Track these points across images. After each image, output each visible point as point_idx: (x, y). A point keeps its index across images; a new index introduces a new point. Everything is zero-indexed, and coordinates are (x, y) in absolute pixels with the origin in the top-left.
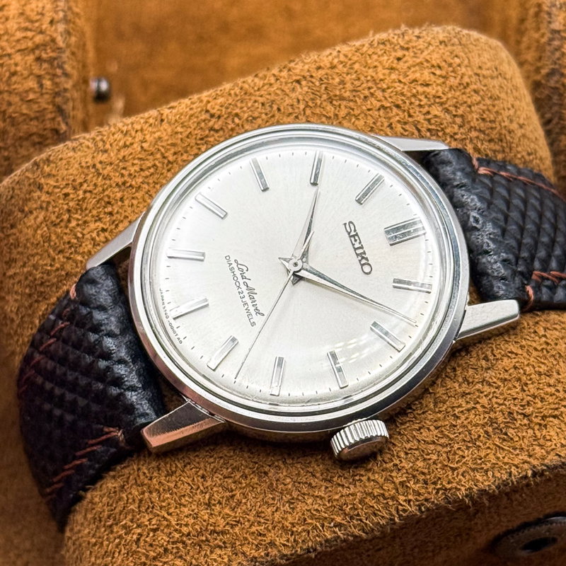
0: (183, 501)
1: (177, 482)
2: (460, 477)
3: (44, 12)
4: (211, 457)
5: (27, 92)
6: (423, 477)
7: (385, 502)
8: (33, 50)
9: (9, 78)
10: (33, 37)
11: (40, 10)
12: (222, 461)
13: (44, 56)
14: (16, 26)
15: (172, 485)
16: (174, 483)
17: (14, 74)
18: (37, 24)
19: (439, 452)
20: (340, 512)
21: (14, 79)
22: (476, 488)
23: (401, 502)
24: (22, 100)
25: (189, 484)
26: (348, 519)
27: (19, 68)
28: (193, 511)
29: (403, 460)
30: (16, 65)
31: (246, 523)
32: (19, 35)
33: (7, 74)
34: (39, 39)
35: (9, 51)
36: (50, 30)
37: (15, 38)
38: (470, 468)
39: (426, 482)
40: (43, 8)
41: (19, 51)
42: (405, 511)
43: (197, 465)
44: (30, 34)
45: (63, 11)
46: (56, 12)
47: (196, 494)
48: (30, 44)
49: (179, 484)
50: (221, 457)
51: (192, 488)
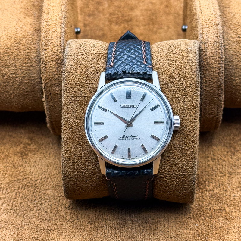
5: (54, 72)
8: (55, 61)
9: (49, 68)
10: (55, 57)
11: (57, 49)
13: (58, 62)
14: (50, 54)
17: (50, 67)
18: (56, 53)
24: (53, 74)
27: (51, 65)
30: (51, 64)
32: (51, 56)
33: (49, 67)
34: (57, 57)
35: (49, 61)
37: (50, 57)
40: (58, 49)
41: (51, 61)
44: (54, 56)
45: (63, 49)
46: (61, 50)
48: (54, 59)
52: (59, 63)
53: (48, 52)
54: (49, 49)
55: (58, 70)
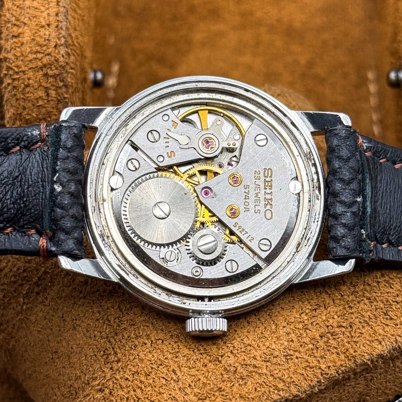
0: (161, 390)
1: (154, 378)
2: (362, 347)
3: (50, 38)
4: (176, 357)
5: (37, 99)
6: (336, 350)
7: (312, 370)
8: (41, 68)
9: (24, 88)
10: (42, 58)
11: (47, 37)
12: (185, 358)
13: (50, 72)
14: (29, 50)
15: (151, 381)
16: (152, 380)
17: (28, 86)
18: (45, 48)
19: (344, 332)
20: (281, 381)
21: (27, 90)
22: (375, 353)
23: (323, 369)
24: (33, 105)
25: (163, 378)
26: (287, 385)
27: (31, 81)
28: (170, 395)
29: (319, 341)
30: (29, 79)
31: (212, 397)
32: (31, 56)
33: (23, 86)
34: (46, 60)
35: (24, 68)
36: (54, 53)
37: (28, 59)
38: (368, 340)
39: (338, 354)
40: (50, 35)
41: (30, 69)
42: (327, 374)
43: (167, 364)
44: (39, 56)
46: (59, 39)
47: (171, 384)
48: (40, 64)
49: (155, 380)
50: (184, 356)
51: (167, 380)
52: (51, 76)
53: (22, 44)
54: (26, 35)
55: (48, 95)
